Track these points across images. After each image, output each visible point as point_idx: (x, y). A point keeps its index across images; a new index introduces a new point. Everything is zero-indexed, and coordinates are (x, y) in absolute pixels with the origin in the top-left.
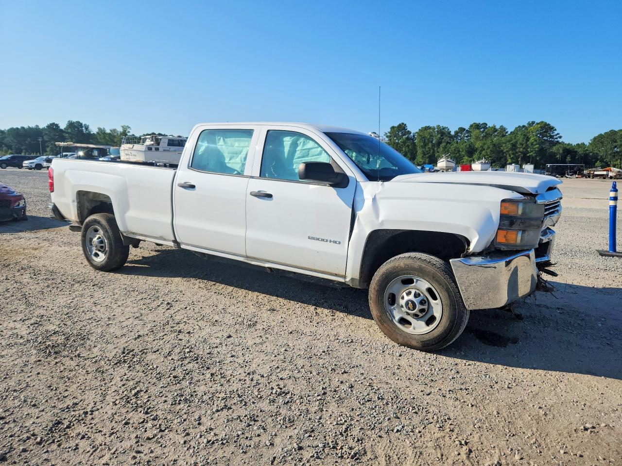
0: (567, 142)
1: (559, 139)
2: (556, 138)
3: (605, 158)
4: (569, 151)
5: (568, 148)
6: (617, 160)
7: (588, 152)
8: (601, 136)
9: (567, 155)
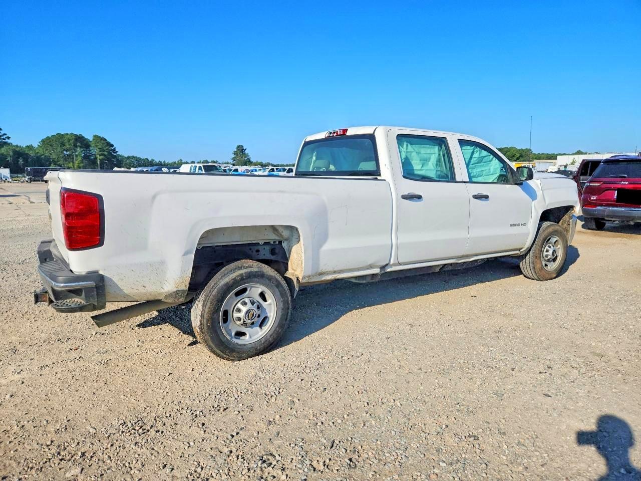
0: (14, 144)
1: (7, 140)
2: (4, 139)
3: (58, 161)
4: (19, 153)
5: (18, 149)
6: (69, 163)
7: (39, 154)
8: (48, 138)
9: (18, 158)
